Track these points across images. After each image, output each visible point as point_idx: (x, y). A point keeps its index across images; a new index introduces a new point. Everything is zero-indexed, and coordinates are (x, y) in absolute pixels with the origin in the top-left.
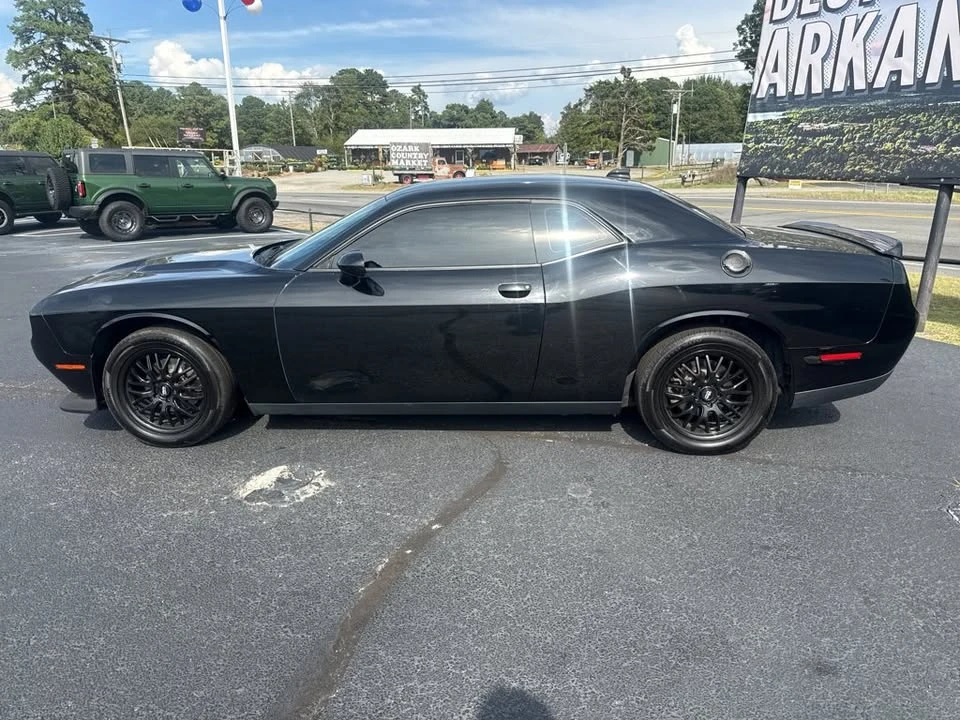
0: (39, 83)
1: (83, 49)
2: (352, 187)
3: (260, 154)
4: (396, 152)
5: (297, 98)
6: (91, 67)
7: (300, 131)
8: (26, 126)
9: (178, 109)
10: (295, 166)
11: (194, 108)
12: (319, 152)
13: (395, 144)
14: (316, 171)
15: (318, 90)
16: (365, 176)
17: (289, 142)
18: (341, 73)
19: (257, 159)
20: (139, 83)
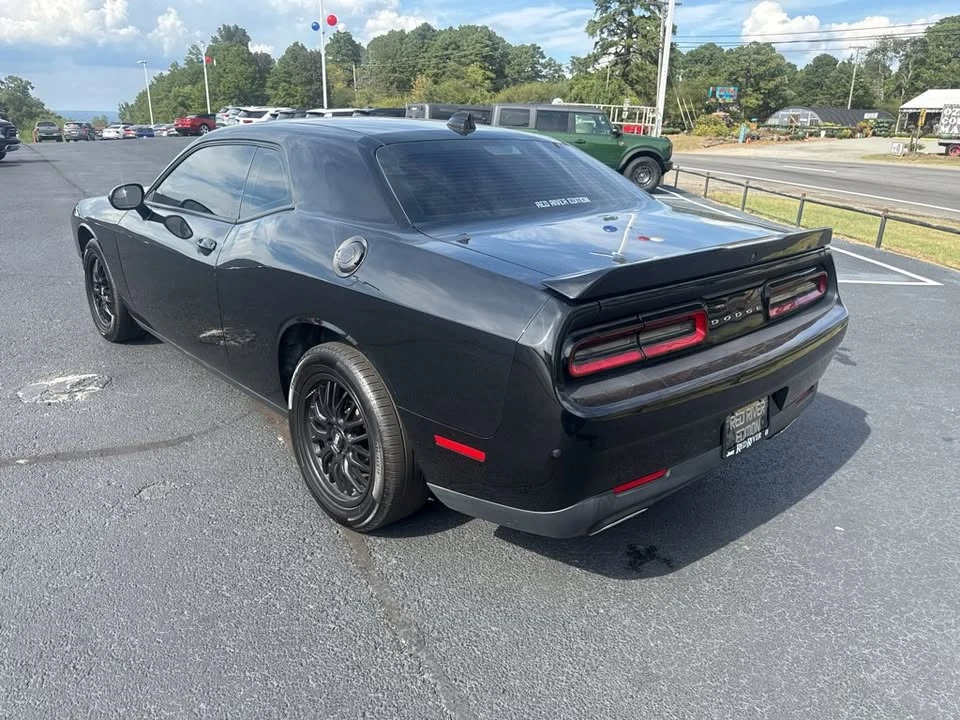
0: (604, 48)
1: (647, 14)
2: (874, 157)
3: (797, 117)
4: (950, 117)
5: (870, 54)
6: (648, 31)
7: (861, 92)
8: (584, 87)
9: (731, 69)
10: (827, 130)
11: (747, 69)
12: (867, 116)
13: (951, 107)
14: (851, 137)
15: (899, 45)
16: (896, 145)
17: (843, 105)
18: (942, 22)
19: (792, 121)
20: (713, 45)
